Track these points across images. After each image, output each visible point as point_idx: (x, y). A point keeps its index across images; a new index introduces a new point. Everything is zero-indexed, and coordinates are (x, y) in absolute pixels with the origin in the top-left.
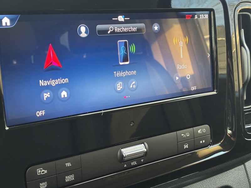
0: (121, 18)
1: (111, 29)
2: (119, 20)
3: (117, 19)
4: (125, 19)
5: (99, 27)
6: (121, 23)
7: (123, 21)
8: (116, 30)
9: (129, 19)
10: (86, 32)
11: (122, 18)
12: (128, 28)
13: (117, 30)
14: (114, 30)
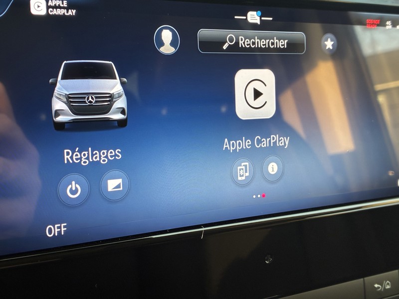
0: (253, 17)
1: (231, 40)
2: (250, 20)
3: (245, 18)
4: (263, 18)
5: (204, 33)
6: (254, 27)
7: (257, 24)
8: (240, 42)
9: (271, 19)
10: (173, 44)
11: (256, 16)
12: (267, 41)
13: (244, 42)
14: (237, 43)
